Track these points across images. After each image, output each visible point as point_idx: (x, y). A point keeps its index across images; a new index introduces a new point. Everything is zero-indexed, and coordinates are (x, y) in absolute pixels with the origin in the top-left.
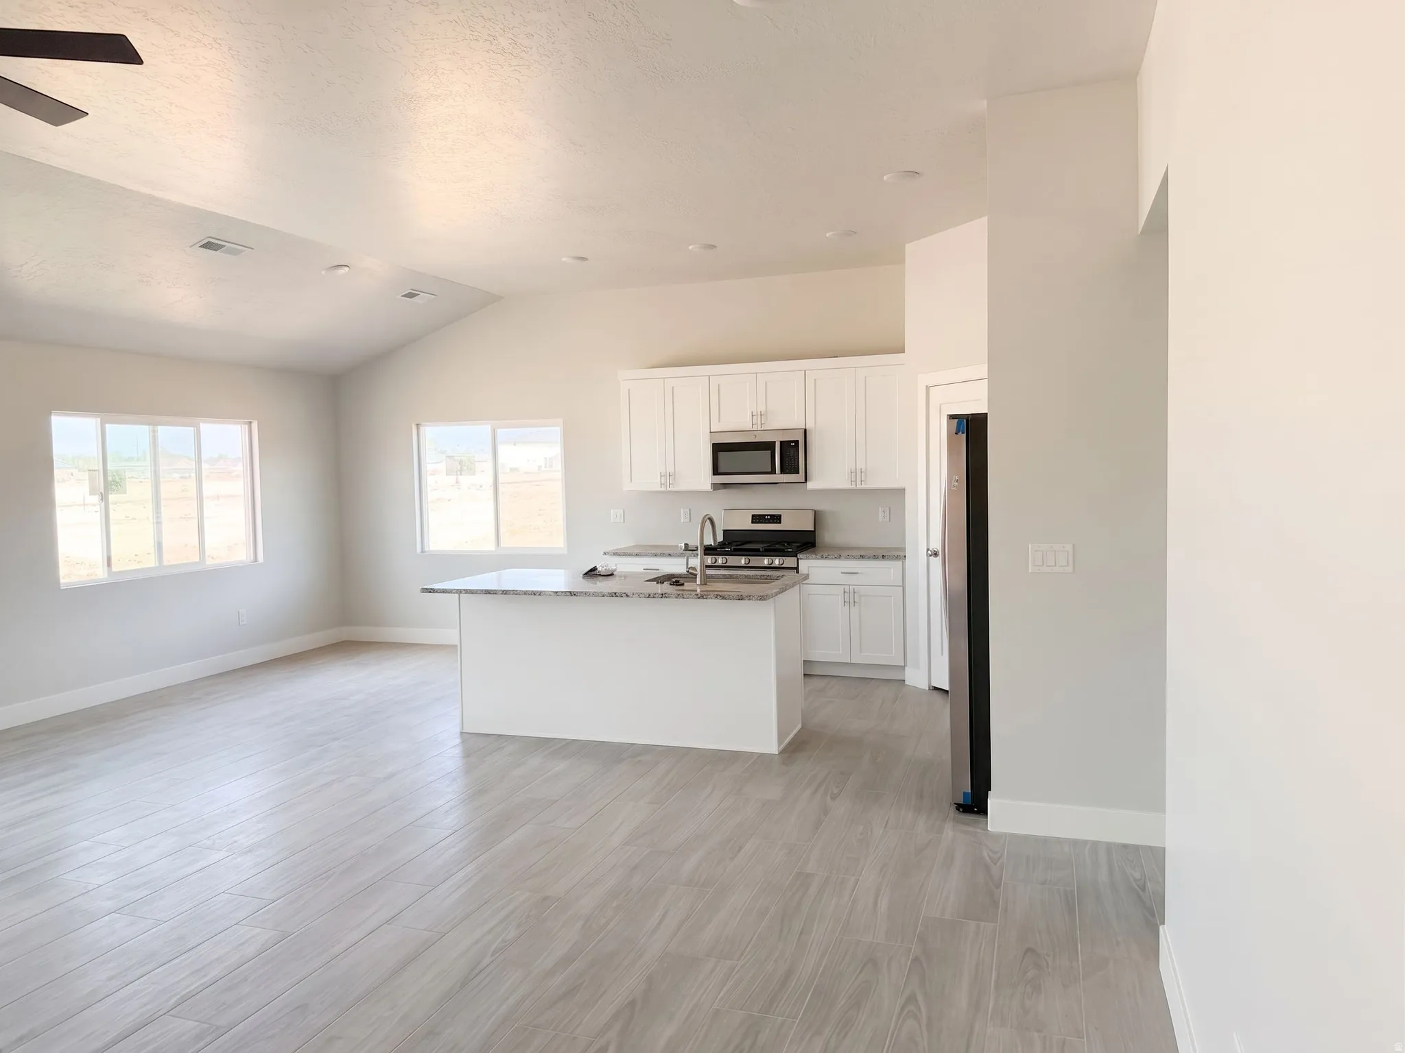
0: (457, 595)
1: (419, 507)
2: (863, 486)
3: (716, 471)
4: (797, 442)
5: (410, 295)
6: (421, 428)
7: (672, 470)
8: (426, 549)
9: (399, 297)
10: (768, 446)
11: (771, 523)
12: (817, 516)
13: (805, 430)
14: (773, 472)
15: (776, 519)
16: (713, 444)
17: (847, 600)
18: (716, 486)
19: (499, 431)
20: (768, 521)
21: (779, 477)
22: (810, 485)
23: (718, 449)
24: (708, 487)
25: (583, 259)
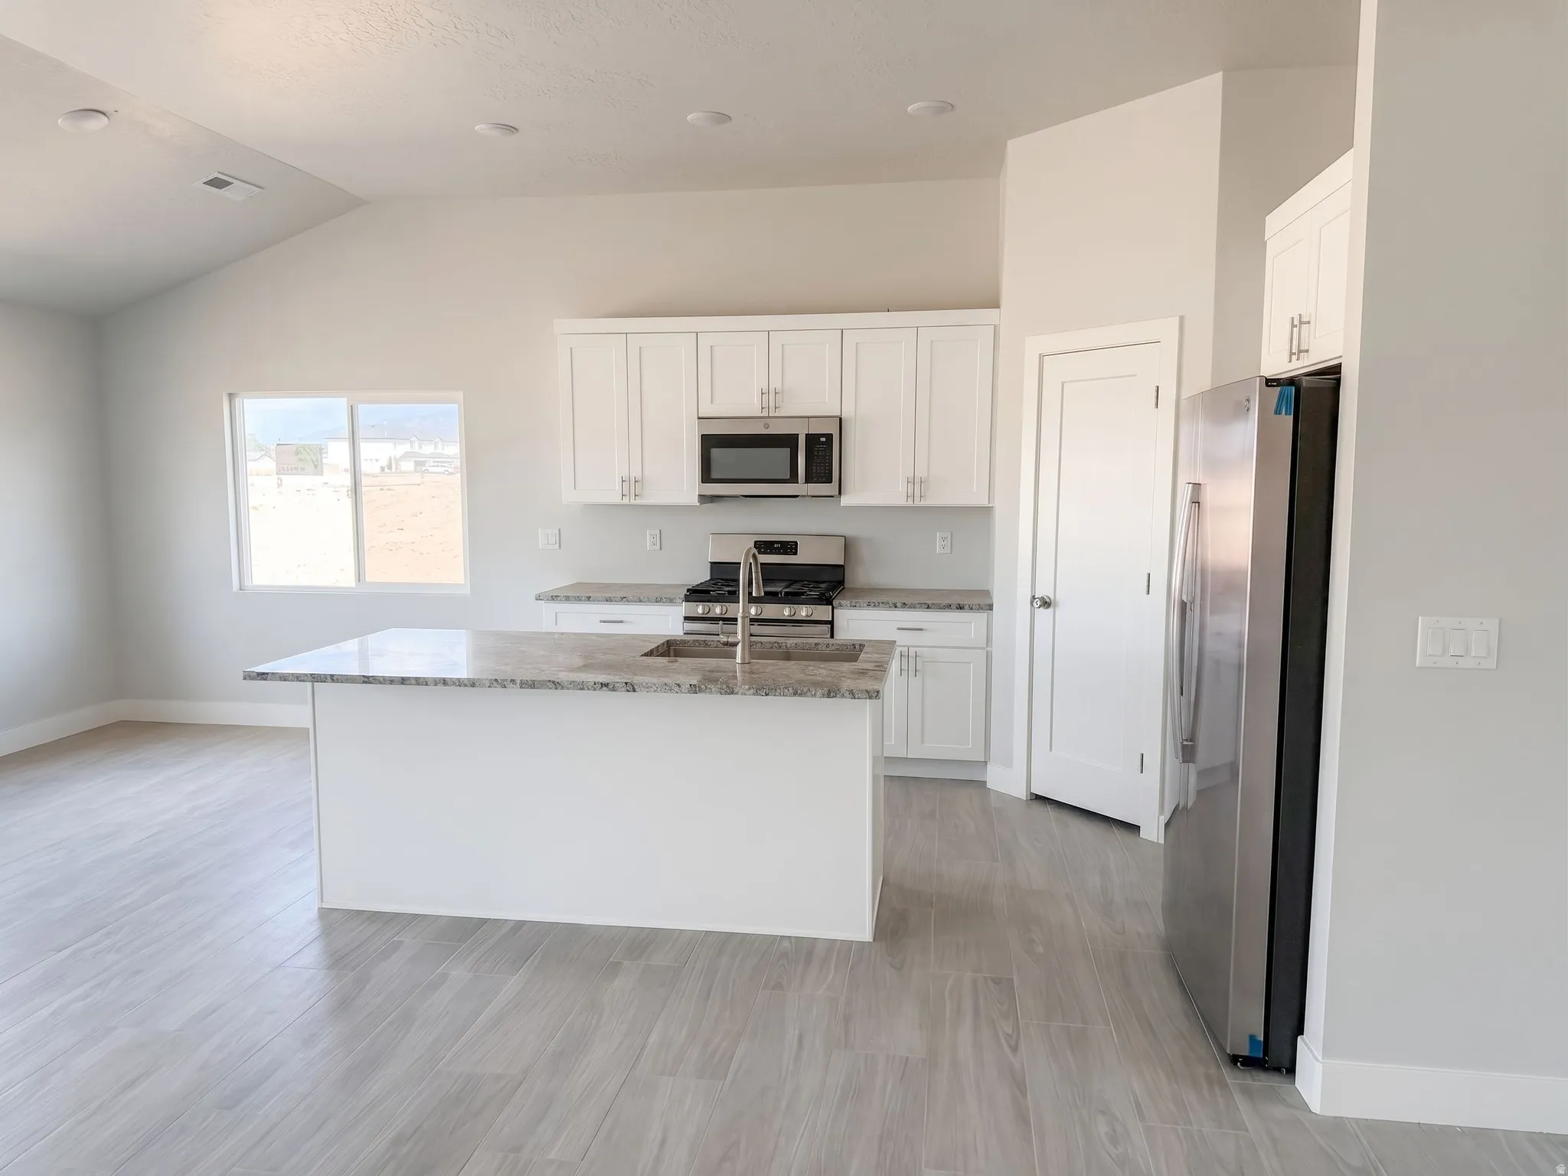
0: (309, 684)
1: (235, 522)
2: (923, 503)
3: (706, 476)
4: (829, 437)
5: (217, 183)
6: (237, 401)
7: (639, 476)
8: (247, 583)
9: (199, 184)
10: (788, 441)
11: (782, 554)
12: (848, 545)
13: (841, 419)
14: (793, 478)
15: (789, 548)
16: (702, 435)
17: (905, 667)
18: (704, 499)
19: (362, 409)
20: (777, 552)
21: (800, 488)
22: (845, 501)
23: (709, 443)
24: (695, 501)
25: (512, 129)
